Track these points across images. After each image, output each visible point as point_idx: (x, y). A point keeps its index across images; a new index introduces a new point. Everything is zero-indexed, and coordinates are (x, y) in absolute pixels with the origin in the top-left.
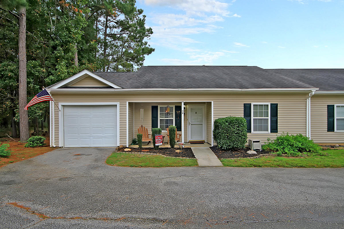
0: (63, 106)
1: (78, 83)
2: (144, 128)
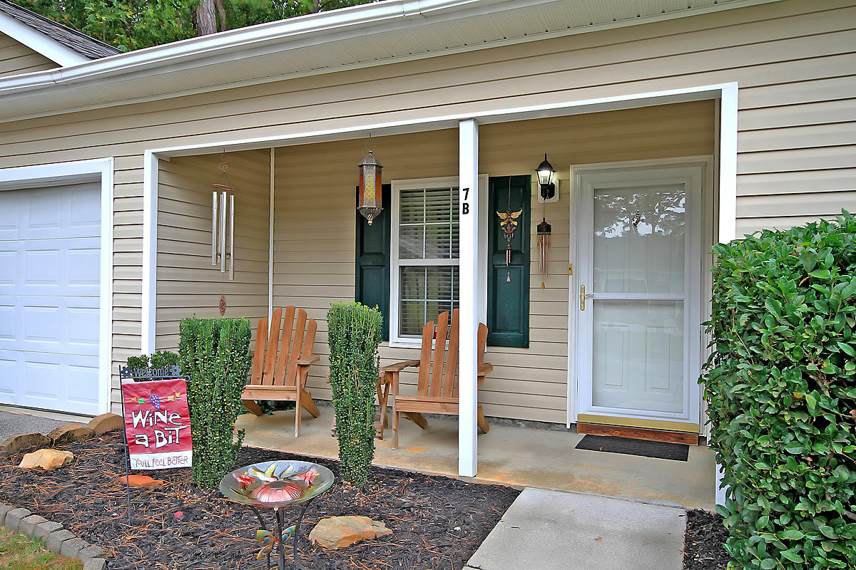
2: (303, 315)
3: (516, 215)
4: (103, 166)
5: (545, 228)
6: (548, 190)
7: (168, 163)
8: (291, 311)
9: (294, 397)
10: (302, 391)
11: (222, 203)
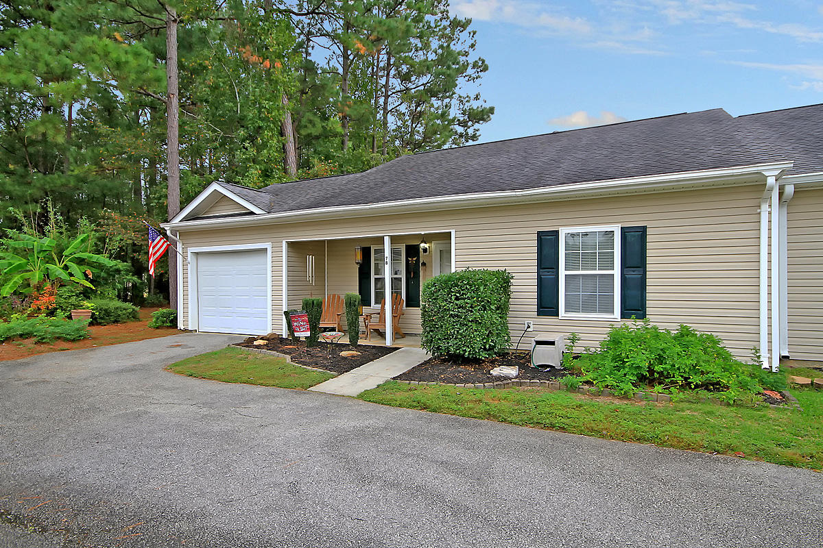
0: (197, 254)
1: (214, 209)
2: (339, 297)
3: (415, 259)
4: (268, 245)
5: (424, 264)
6: (425, 250)
7: (290, 245)
8: (334, 296)
9: (336, 326)
10: (338, 324)
11: (310, 259)
